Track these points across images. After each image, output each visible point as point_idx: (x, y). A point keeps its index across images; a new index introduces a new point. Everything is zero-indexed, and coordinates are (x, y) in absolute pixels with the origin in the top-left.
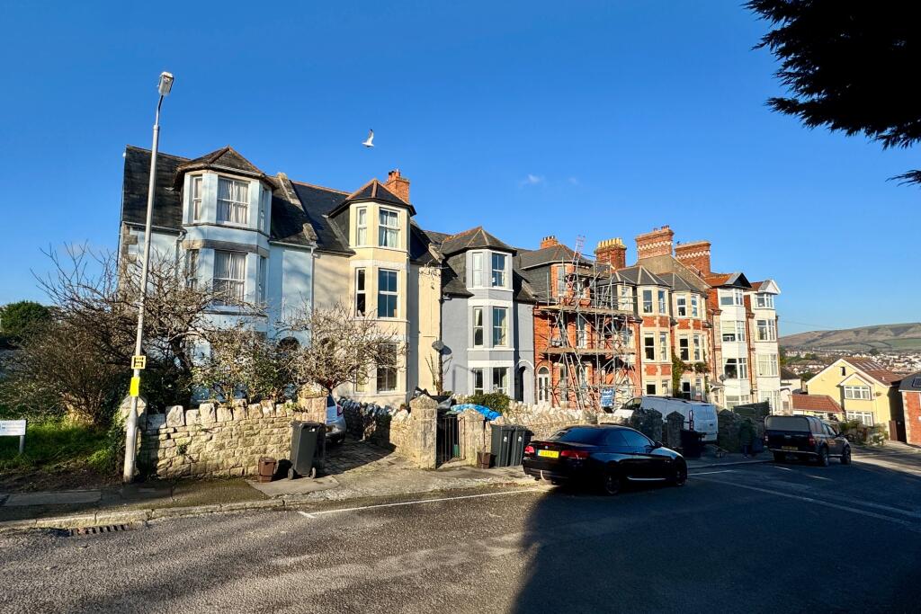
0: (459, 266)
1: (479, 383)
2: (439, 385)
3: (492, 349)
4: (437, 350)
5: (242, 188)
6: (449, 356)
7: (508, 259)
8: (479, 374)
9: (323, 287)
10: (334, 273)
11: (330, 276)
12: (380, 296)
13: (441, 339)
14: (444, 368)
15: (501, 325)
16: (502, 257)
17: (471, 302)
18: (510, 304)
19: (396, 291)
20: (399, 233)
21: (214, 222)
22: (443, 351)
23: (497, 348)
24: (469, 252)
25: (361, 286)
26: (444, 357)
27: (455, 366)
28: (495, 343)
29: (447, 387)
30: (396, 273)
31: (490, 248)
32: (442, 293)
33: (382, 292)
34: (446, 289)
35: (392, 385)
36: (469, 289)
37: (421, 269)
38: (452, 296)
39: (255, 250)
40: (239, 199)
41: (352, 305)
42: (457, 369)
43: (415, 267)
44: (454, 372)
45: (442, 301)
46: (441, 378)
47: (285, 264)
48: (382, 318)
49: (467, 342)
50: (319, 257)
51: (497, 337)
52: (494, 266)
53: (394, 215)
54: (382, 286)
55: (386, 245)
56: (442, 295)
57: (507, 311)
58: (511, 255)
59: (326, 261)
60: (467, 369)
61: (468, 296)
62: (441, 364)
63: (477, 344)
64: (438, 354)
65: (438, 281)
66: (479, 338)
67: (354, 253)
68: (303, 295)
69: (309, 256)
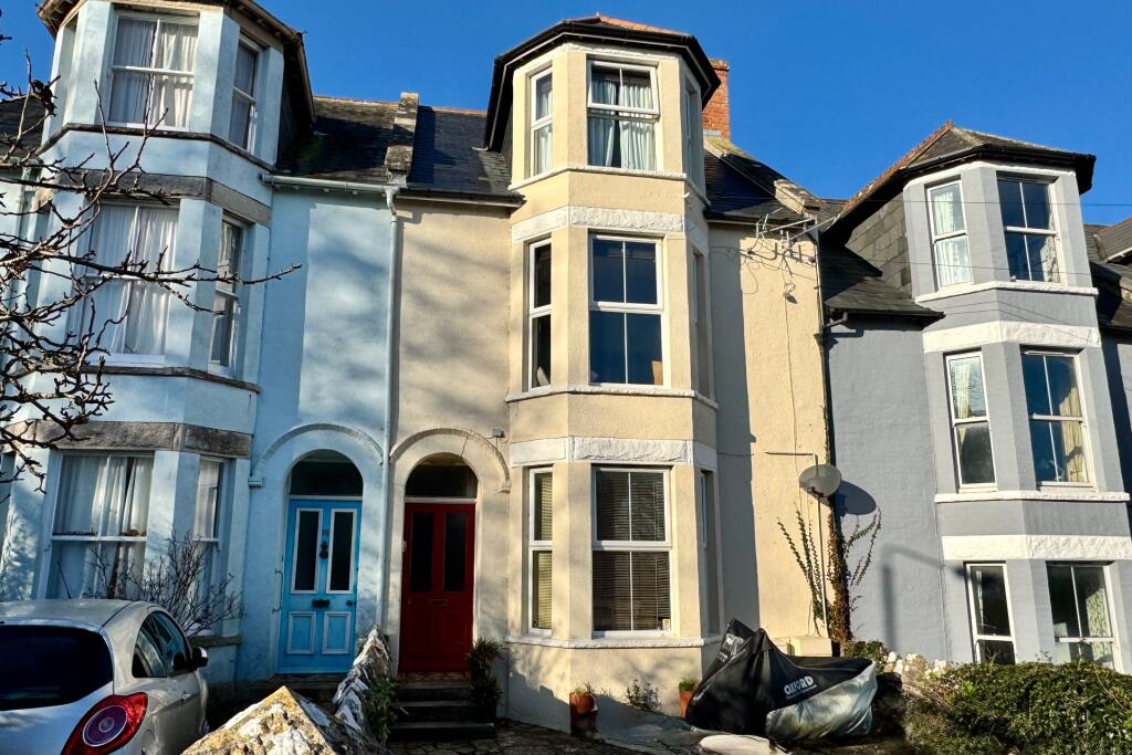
0: (883, 242)
1: (994, 615)
2: (839, 617)
3: (1033, 494)
4: (819, 496)
5: (186, 40)
6: (866, 520)
7: (1062, 189)
8: (989, 586)
9: (423, 300)
10: (458, 258)
11: (441, 267)
12: (597, 320)
13: (832, 459)
14: (852, 562)
15: (1057, 413)
16: (1038, 190)
17: (934, 339)
18: (1088, 336)
19: (654, 301)
20: (658, 127)
21: (89, 120)
22: (842, 500)
23: (1052, 490)
24: (914, 186)
25: (543, 296)
26: (849, 523)
27: (890, 551)
28: (1044, 473)
29: (866, 626)
30: (652, 247)
31: (989, 152)
32: (829, 315)
33: (606, 306)
34: (837, 301)
35: (655, 614)
36: (922, 298)
37: (746, 243)
38: (863, 320)
39: (206, 190)
40: (177, 63)
41: (515, 352)
42: (901, 564)
43: (725, 238)
44: (887, 574)
45: (826, 340)
46: (844, 594)
47: (315, 239)
48: (606, 387)
49: (931, 472)
50: (416, 220)
51: (1049, 456)
52: (1010, 215)
53: (640, 79)
54: (603, 285)
55: (616, 162)
56: (826, 319)
57: (1079, 363)
58: (1072, 174)
59: (435, 227)
60: (941, 565)
61: (923, 319)
62: (839, 546)
63: (970, 478)
64: (827, 511)
65: (806, 277)
66: (974, 459)
67: (518, 199)
68: (366, 323)
69: (386, 217)
